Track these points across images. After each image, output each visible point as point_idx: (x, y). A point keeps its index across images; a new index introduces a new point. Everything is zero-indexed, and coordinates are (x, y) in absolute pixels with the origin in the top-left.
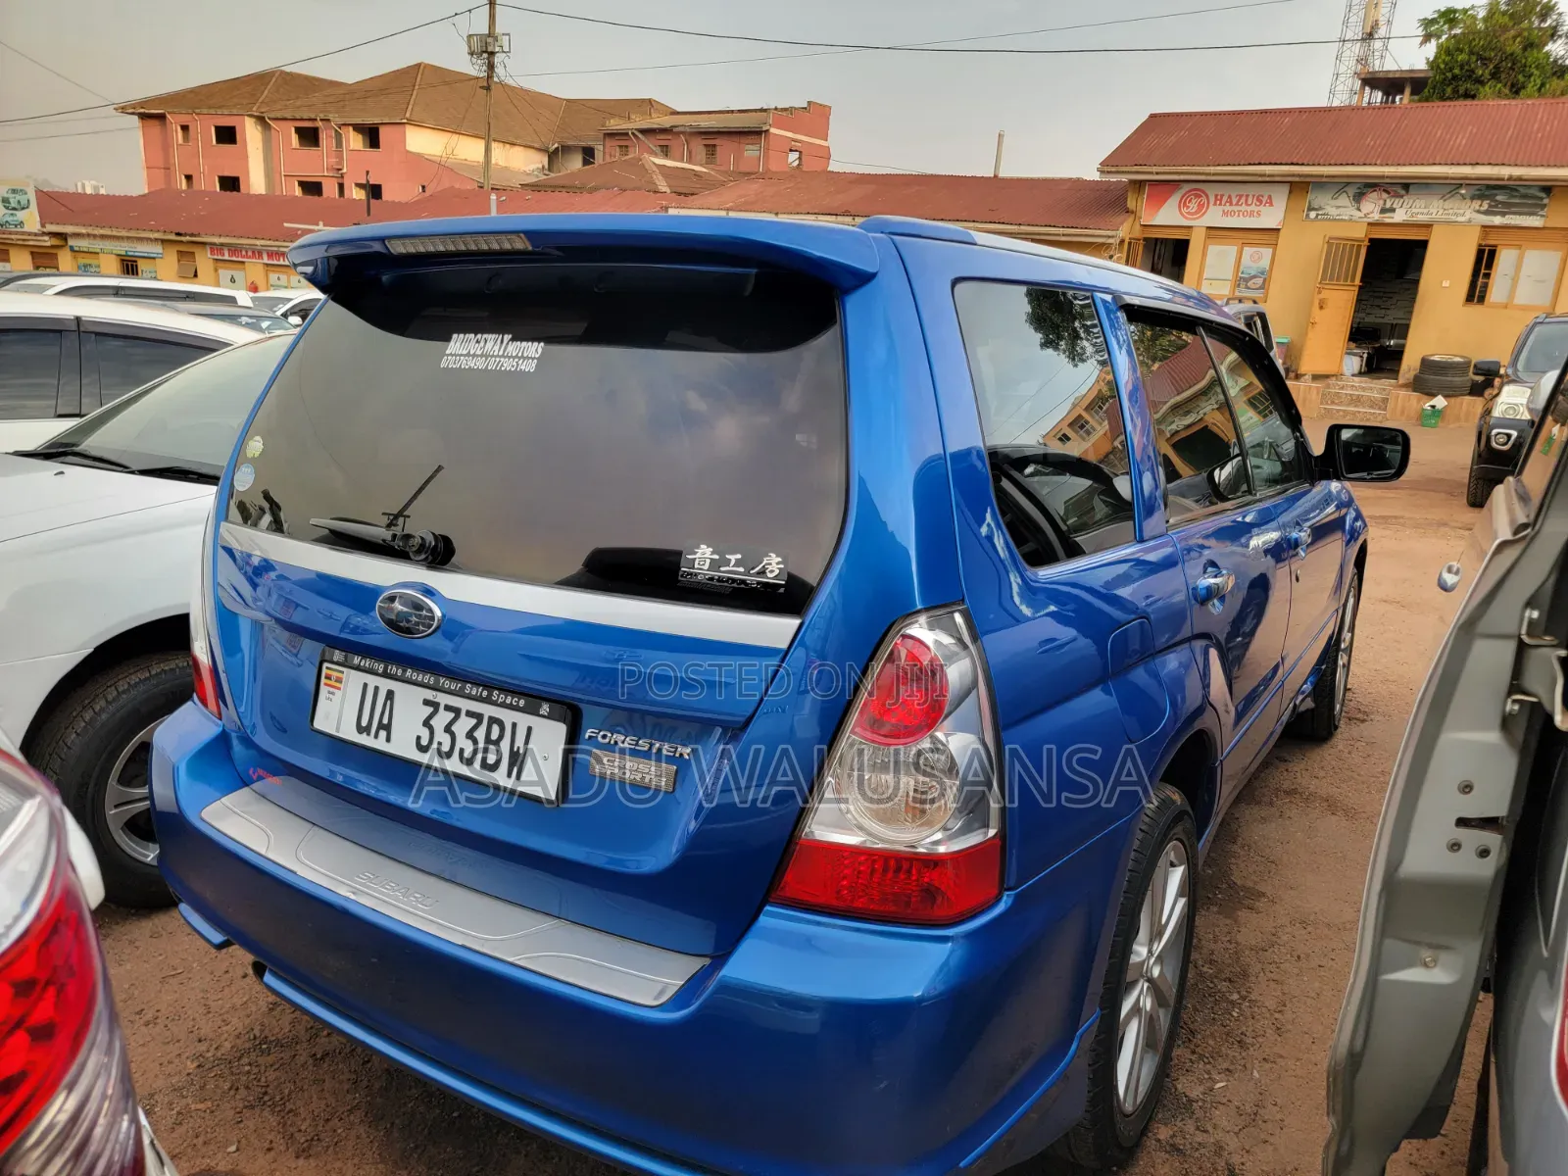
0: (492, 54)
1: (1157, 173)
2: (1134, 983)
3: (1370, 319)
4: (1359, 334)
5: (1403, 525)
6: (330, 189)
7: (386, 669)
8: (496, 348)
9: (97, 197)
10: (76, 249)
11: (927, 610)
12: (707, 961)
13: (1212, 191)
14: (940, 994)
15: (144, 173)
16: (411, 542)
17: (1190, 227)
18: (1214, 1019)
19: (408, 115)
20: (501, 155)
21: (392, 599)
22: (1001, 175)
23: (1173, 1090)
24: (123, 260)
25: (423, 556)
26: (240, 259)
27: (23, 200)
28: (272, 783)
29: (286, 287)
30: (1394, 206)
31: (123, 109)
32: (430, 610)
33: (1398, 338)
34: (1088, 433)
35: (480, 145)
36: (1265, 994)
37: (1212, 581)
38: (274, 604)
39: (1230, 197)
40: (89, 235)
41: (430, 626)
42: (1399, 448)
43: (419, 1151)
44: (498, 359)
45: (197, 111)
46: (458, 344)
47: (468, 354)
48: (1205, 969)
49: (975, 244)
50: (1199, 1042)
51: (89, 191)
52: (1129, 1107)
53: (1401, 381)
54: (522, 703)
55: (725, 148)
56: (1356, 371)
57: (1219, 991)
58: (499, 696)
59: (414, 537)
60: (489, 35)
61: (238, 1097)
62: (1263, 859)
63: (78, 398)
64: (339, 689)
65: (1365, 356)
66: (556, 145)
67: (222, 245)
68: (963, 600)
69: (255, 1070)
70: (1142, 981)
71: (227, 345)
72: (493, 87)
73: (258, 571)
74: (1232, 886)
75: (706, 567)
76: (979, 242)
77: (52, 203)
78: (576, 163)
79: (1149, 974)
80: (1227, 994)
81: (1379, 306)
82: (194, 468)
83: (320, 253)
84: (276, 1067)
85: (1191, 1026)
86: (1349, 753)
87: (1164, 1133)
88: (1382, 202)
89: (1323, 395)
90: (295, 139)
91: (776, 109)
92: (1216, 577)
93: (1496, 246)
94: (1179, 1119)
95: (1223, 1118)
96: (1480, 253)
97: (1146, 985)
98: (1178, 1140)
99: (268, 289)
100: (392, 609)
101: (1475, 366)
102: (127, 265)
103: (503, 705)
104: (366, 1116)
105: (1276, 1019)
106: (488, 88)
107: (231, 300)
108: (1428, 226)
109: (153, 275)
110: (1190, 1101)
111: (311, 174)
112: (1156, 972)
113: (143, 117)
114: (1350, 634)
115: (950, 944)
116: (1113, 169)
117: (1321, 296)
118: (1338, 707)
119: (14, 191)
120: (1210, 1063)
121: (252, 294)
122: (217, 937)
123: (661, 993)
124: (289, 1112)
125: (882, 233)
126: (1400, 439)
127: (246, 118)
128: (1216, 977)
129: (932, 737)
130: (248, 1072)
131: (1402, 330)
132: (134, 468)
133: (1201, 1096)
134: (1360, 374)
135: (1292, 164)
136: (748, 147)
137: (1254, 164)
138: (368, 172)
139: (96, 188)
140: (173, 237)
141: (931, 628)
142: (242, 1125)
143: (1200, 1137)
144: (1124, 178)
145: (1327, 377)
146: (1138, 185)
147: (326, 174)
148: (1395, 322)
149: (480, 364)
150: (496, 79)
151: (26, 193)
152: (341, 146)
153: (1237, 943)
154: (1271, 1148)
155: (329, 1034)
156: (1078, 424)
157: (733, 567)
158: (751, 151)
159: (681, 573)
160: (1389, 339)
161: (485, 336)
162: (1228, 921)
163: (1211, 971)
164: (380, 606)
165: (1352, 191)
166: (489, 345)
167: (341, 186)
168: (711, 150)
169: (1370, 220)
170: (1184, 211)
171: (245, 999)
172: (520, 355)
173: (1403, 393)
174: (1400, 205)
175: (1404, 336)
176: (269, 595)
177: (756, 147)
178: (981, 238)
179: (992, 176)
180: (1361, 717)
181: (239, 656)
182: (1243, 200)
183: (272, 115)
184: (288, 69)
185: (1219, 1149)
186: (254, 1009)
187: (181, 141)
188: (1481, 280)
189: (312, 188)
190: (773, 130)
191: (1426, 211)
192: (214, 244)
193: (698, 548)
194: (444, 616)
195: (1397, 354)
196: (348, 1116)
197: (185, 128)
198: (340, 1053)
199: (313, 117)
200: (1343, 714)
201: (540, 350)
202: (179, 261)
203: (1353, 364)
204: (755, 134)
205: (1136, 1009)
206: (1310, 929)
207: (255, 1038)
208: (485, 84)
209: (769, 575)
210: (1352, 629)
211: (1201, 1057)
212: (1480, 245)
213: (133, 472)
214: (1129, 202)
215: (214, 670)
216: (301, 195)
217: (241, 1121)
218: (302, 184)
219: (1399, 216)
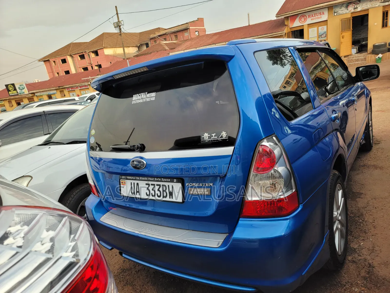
0: (120, 26)
1: (291, 14)
2: (335, 222)
3: (356, 38)
4: (354, 43)
5: (377, 90)
6: (90, 68)
7: (135, 178)
8: (144, 96)
9: (38, 83)
10: (37, 96)
11: (266, 138)
12: (228, 234)
13: (307, 14)
14: (289, 233)
15: (48, 74)
16: (135, 147)
17: (303, 25)
18: (356, 227)
19: (103, 46)
20: (128, 50)
21: (133, 161)
22: (250, 24)
23: (350, 247)
24: (48, 96)
25: (138, 150)
26: (74, 90)
27: (23, 87)
28: (114, 210)
29: (85, 94)
30: (357, 7)
31: (40, 61)
32: (143, 162)
33: (365, 41)
34: (290, 84)
35: (122, 49)
36: (368, 218)
37: (335, 115)
38: (104, 168)
39: (312, 15)
40: (39, 92)
41: (144, 166)
42: (376, 69)
43: (166, 290)
44: (145, 99)
45: (56, 57)
46: (135, 97)
47: (138, 99)
48: (351, 215)
49: (256, 42)
50: (354, 234)
51: (37, 82)
52: (340, 253)
53: (369, 52)
54: (169, 180)
55: (179, 35)
56: (356, 52)
57: (356, 220)
58: (163, 179)
59: (135, 146)
60: (118, 22)
61: (121, 283)
62: (360, 184)
63: (48, 130)
64: (125, 185)
65: (357, 48)
66: (139, 45)
67: (69, 87)
68: (274, 133)
69: (124, 277)
70: (337, 221)
71: (78, 110)
72: (122, 34)
73: (99, 161)
74: (353, 193)
75: (207, 138)
76: (257, 42)
77: (30, 86)
78: (145, 48)
79: (338, 219)
80: (358, 220)
81: (358, 34)
82: (78, 140)
83: (97, 83)
84: (128, 275)
85: (351, 230)
86: (377, 152)
87: (350, 258)
88: (353, 7)
89: (348, 61)
90: (79, 58)
91: (190, 22)
92: (335, 114)
93: (388, 11)
94: (353, 254)
95: (364, 252)
96: (384, 13)
97: (338, 222)
98: (354, 259)
99: (81, 95)
100: (134, 164)
101: (389, 44)
102: (49, 97)
103: (165, 181)
104: (151, 283)
105: (373, 225)
106: (121, 35)
107: (74, 100)
108: (368, 10)
109: (56, 98)
110: (355, 249)
111: (85, 66)
112: (340, 218)
113: (44, 61)
114: (371, 122)
115: (289, 220)
116: (280, 15)
117: (342, 35)
118: (371, 141)
119: (21, 85)
120: (358, 239)
121: (78, 97)
122: (110, 248)
123: (218, 244)
124: (134, 285)
125: (233, 45)
126: (376, 67)
127: (68, 56)
128: (355, 217)
129: (274, 169)
130: (122, 277)
131: (366, 39)
132: (65, 143)
133: (358, 247)
134: (357, 53)
135: (327, 2)
136: (185, 33)
137: (317, 5)
138: (98, 62)
139: (38, 81)
140: (58, 88)
141: (268, 142)
142: (124, 290)
143: (360, 258)
144: (283, 17)
145: (348, 56)
146: (287, 18)
147: (88, 65)
148: (363, 37)
149: (141, 101)
150: (122, 32)
151: (23, 85)
152: (90, 58)
153: (358, 207)
154: (379, 257)
155: (138, 266)
156: (287, 83)
157: (214, 137)
158: (186, 34)
159: (201, 141)
160: (363, 42)
161: (141, 94)
162: (354, 202)
163: (353, 215)
164: (131, 164)
165: (345, 5)
166: (143, 96)
167: (92, 67)
168: (176, 36)
169: (351, 12)
170: (301, 21)
171: (117, 261)
172: (150, 97)
173: (370, 55)
174: (359, 6)
175: (367, 40)
176: (103, 166)
177: (187, 33)
178: (257, 40)
179: (248, 25)
180: (378, 143)
181: (100, 182)
182: (316, 15)
183: (73, 54)
184: (74, 42)
185: (365, 260)
186: (120, 263)
187: (54, 65)
188: (385, 21)
189: (86, 69)
190: (190, 28)
191: (366, 6)
192: (67, 87)
193: (204, 134)
194: (147, 163)
195: (366, 45)
196: (148, 284)
197: (54, 62)
198: (142, 270)
199: (82, 52)
200: (373, 143)
201: (155, 94)
202: (60, 93)
203: (354, 51)
204: (186, 29)
205: (337, 228)
206: (377, 200)
207: (122, 269)
208: (120, 34)
209: (224, 137)
210: (371, 120)
211: (355, 238)
212: (383, 11)
213: (65, 144)
214: (285, 23)
215: (95, 186)
216: (83, 71)
217: (123, 289)
218: (83, 69)
219: (359, 9)
